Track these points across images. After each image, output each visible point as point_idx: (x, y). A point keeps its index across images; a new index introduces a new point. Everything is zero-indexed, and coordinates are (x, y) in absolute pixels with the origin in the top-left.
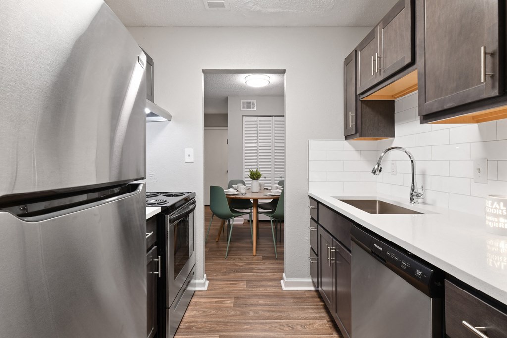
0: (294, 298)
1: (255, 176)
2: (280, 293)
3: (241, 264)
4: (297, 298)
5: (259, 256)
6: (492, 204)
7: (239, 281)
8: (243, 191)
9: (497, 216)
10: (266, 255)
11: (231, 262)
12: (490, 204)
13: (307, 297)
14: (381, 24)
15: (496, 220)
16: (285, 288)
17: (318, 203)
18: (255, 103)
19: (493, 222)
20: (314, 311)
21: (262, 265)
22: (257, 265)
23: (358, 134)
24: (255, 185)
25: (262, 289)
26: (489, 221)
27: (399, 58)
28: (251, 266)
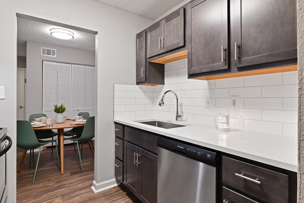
0: (105, 196)
1: (59, 110)
2: (93, 196)
3: (52, 184)
4: (107, 195)
5: (66, 173)
6: (221, 118)
7: (53, 198)
8: (49, 123)
9: (223, 123)
10: (72, 171)
11: (40, 185)
12: (220, 118)
13: (114, 192)
14: (164, 20)
15: (223, 125)
16: (96, 191)
17: (124, 126)
18: (55, 51)
19: (222, 126)
20: (121, 200)
21: (71, 180)
22: (66, 181)
23: (147, 82)
24: (60, 117)
25: (77, 198)
26: (220, 126)
27: (176, 42)
28: (61, 183)
